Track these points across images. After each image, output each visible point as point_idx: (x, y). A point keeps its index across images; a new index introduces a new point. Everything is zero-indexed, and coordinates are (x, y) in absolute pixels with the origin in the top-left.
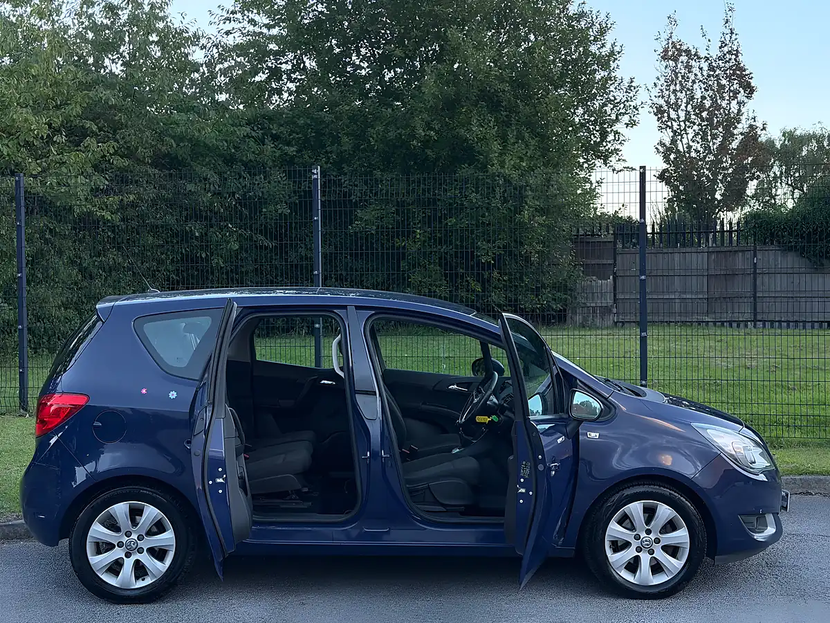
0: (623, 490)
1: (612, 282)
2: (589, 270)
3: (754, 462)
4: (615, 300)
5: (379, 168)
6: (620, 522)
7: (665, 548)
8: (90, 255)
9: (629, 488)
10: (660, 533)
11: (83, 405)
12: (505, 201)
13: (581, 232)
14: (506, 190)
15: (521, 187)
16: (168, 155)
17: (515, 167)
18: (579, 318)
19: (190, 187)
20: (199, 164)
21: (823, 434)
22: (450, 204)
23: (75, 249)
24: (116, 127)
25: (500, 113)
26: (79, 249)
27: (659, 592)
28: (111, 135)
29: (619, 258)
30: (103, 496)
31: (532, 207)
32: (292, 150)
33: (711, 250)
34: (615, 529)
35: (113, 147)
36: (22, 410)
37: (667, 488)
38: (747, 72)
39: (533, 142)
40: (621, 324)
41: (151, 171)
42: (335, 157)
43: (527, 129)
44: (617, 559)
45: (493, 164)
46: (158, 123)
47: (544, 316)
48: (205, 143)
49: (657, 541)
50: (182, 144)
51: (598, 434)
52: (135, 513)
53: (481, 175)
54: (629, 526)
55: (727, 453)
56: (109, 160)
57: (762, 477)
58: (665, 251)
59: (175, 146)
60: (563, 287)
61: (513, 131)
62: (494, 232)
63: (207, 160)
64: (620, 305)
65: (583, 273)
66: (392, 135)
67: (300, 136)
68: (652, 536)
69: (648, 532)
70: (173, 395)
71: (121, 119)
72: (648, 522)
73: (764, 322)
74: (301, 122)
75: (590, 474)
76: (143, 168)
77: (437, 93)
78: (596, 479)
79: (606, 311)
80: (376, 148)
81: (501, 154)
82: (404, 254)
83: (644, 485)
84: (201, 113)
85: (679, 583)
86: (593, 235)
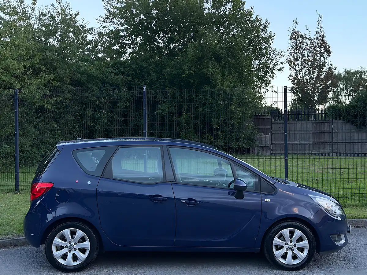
0: (280, 224)
1: (270, 136)
2: (260, 131)
3: (336, 212)
4: (272, 144)
5: (168, 86)
6: (279, 238)
7: (298, 249)
8: (43, 124)
9: (283, 223)
10: (296, 242)
11: (51, 187)
12: (224, 101)
13: (257, 114)
14: (224, 96)
15: (231, 95)
16: (77, 80)
17: (228, 86)
18: (256, 151)
19: (87, 94)
20: (90, 84)
21: (364, 201)
22: (200, 102)
23: (36, 121)
24: (54, 68)
25: (221, 63)
26: (38, 121)
27: (296, 267)
28: (52, 72)
29: (273, 125)
30: (59, 227)
31: (236, 104)
32: (130, 78)
33: (313, 122)
34: (277, 241)
35: (53, 77)
36: (16, 191)
37: (299, 223)
38: (328, 45)
39: (236, 75)
40: (274, 154)
41: (70, 87)
42: (149, 81)
43: (233, 70)
44: (278, 253)
45: (219, 85)
46: (72, 67)
47: (240, 151)
48: (93, 75)
49: (295, 245)
50: (83, 76)
51: (269, 200)
52: (73, 233)
53: (213, 90)
54: (283, 239)
55: (324, 208)
56: (51, 83)
57: (339, 219)
58: (293, 122)
59: (80, 76)
60: (249, 138)
61: (227, 71)
62: (219, 114)
63: (94, 82)
64: (274, 146)
65: (258, 132)
66: (174, 72)
67: (133, 72)
68: (293, 244)
69: (291, 242)
70: (89, 183)
71: (56, 65)
72: (291, 237)
73: (337, 153)
74: (134, 66)
75: (266, 217)
76: (66, 86)
77: (194, 54)
78: (269, 219)
79: (268, 148)
80: (167, 78)
81: (222, 81)
82: (178, 124)
83: (289, 222)
84: (91, 62)
85: (304, 264)
86: (262, 115)
